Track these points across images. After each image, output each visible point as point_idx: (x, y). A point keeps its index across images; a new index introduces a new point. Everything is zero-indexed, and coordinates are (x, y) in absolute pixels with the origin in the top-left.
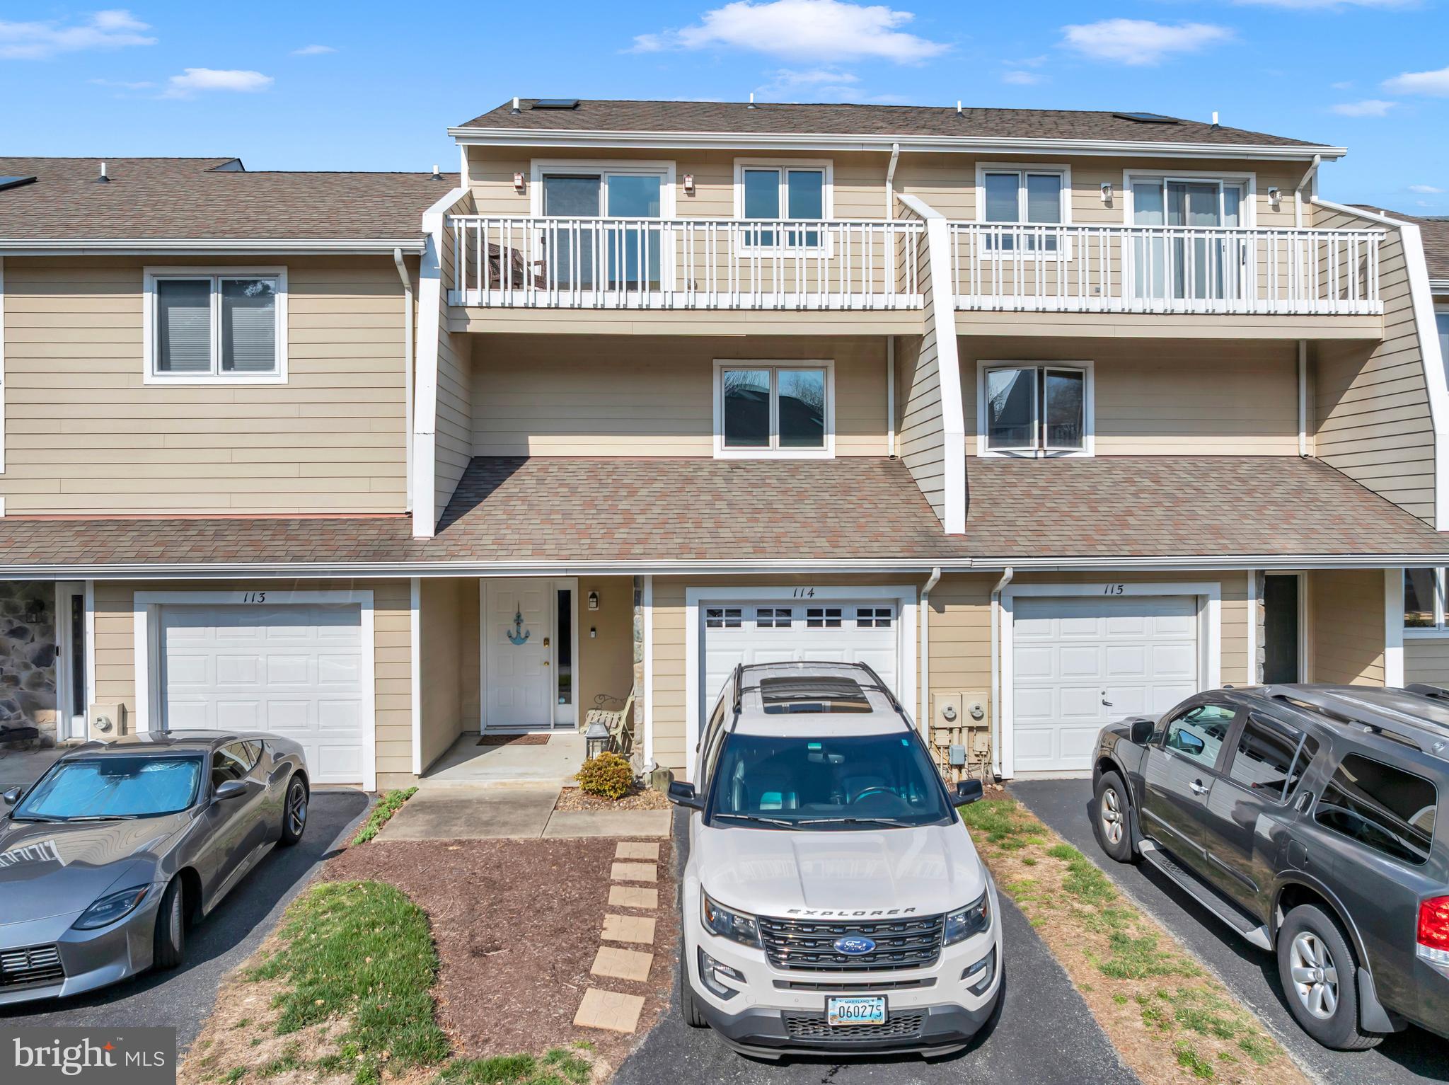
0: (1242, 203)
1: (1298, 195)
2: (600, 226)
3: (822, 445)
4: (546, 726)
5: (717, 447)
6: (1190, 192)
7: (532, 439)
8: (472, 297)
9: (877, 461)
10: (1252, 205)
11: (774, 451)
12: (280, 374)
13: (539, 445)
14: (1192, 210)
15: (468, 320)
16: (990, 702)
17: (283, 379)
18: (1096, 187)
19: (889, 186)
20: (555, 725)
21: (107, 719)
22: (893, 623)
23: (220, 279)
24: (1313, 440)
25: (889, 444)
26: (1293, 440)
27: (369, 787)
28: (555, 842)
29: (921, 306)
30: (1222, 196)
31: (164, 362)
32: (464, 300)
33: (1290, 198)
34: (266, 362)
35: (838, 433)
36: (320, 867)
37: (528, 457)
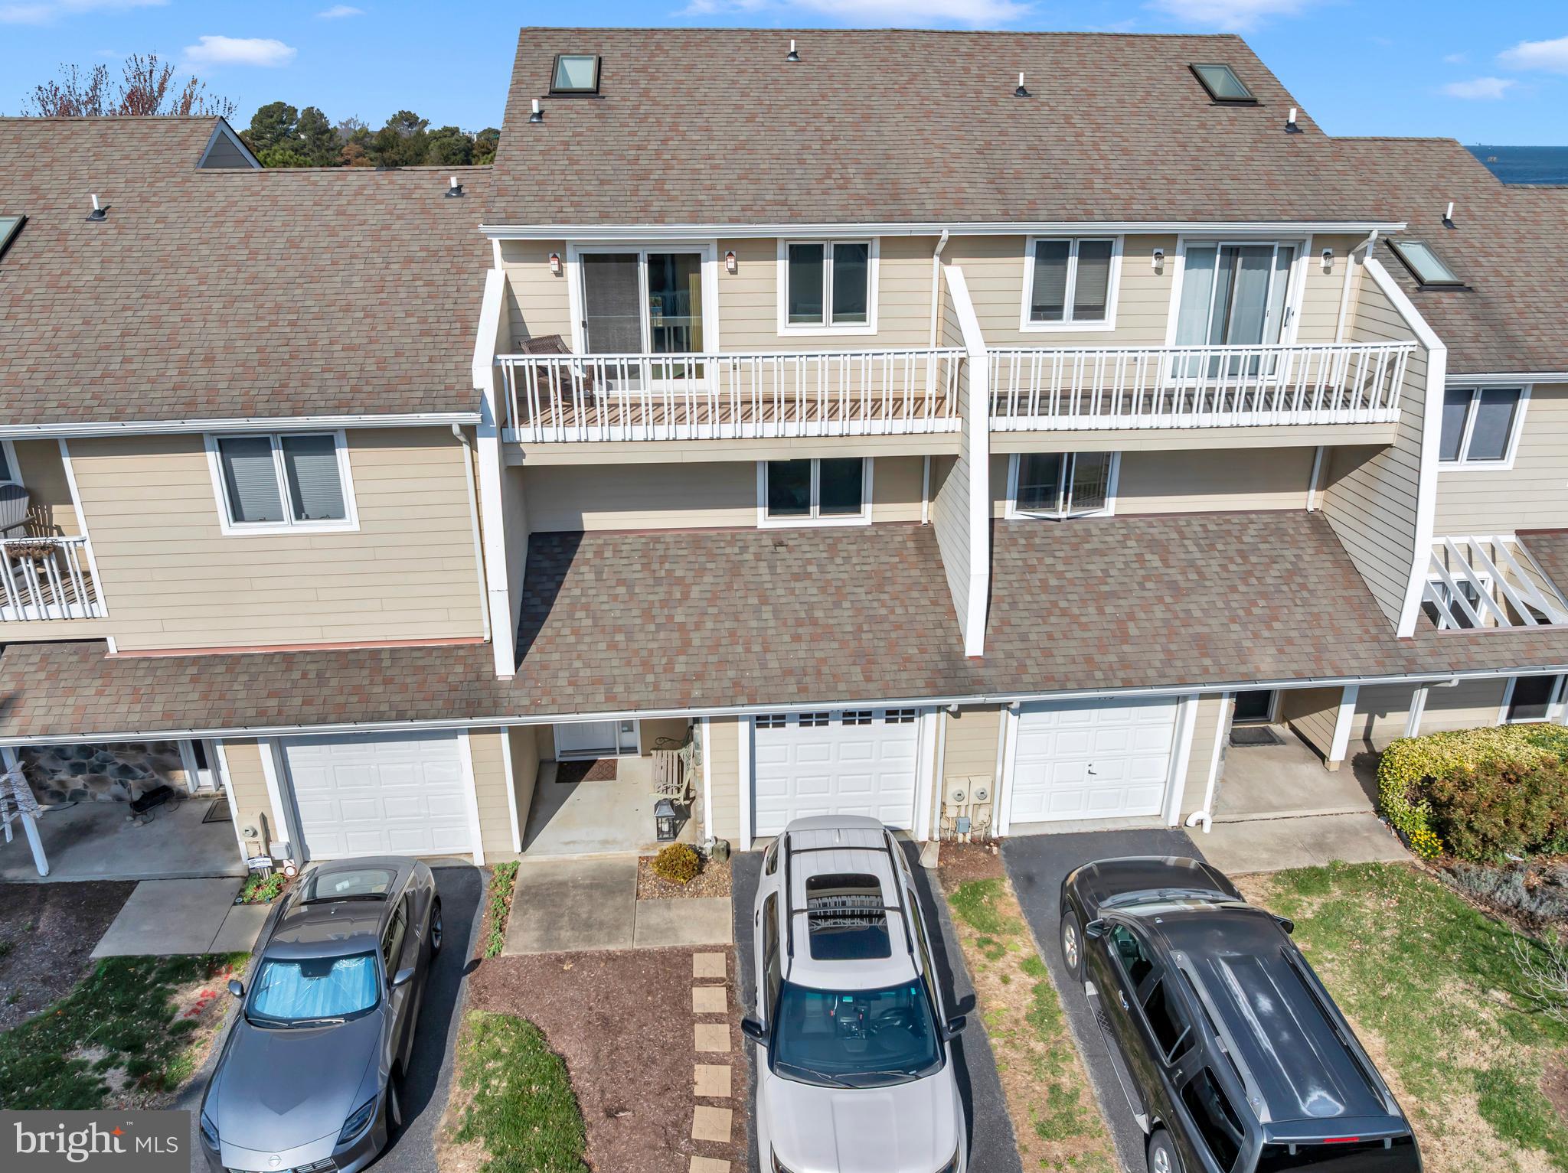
0: (1294, 263)
1: (1351, 257)
2: (647, 362)
3: (859, 511)
4: (611, 751)
5: (761, 518)
6: (1243, 256)
7: (585, 516)
8: (525, 434)
9: (909, 529)
10: (1303, 265)
11: (815, 519)
12: (350, 523)
13: (593, 521)
14: (1243, 267)
15: (523, 455)
16: (993, 783)
17: (355, 527)
18: (1148, 253)
19: (936, 259)
20: (621, 749)
21: (253, 829)
22: (916, 720)
23: (279, 436)
24: (1321, 494)
25: (922, 511)
26: (1302, 494)
27: (478, 861)
28: (644, 953)
29: (958, 429)
30: (1275, 259)
31: (238, 515)
32: (518, 439)
33: (1343, 259)
34: (336, 512)
35: (874, 502)
36: (465, 980)
37: (583, 532)
